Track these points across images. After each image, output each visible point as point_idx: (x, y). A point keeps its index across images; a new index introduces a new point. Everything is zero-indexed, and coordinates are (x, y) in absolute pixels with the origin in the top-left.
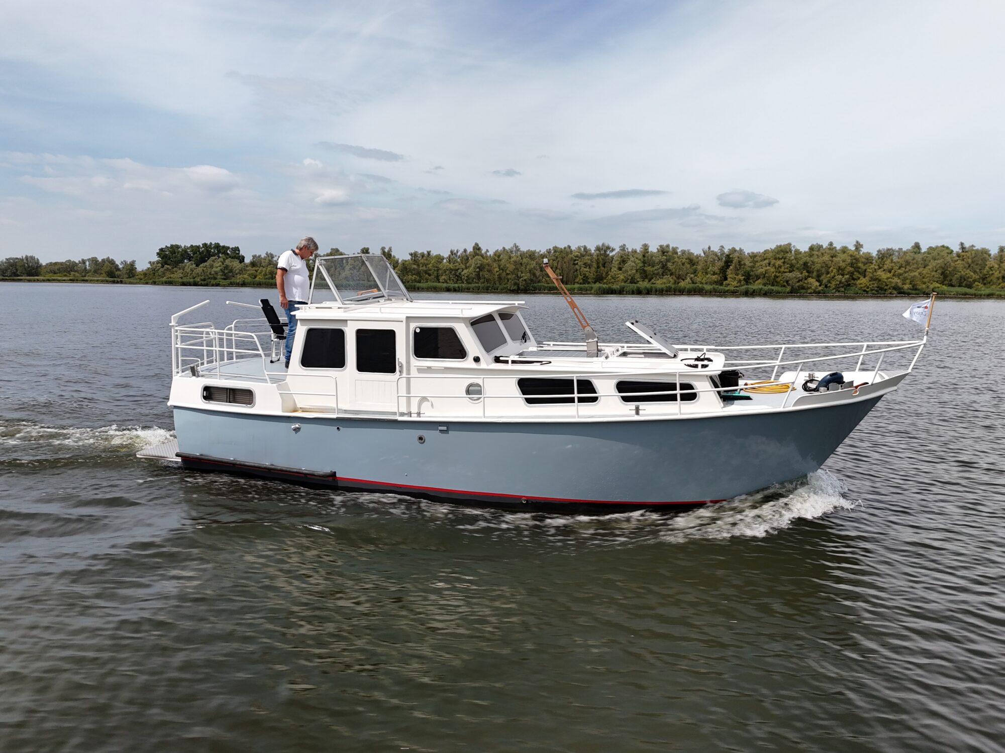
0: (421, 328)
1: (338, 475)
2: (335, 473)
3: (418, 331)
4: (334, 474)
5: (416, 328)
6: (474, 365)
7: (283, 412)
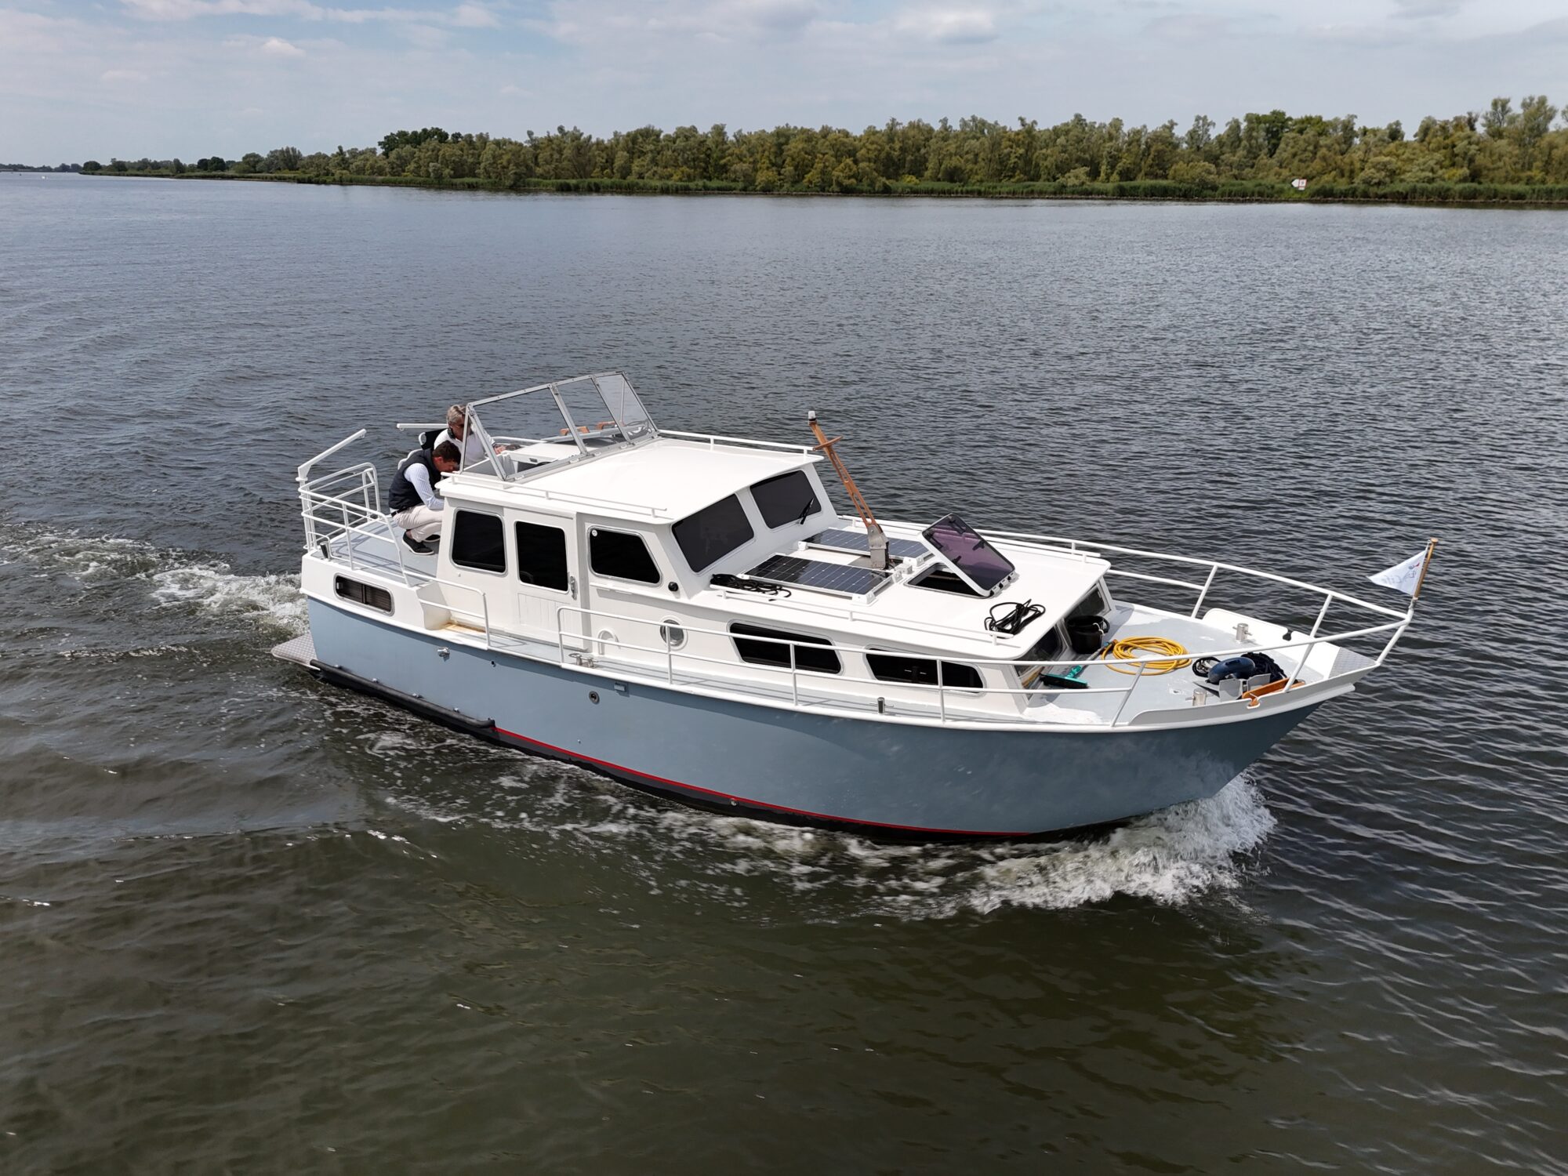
0: (599, 531)
1: (498, 725)
2: (493, 722)
3: (595, 534)
4: (492, 724)
5: (592, 530)
6: (670, 596)
7: (427, 629)
